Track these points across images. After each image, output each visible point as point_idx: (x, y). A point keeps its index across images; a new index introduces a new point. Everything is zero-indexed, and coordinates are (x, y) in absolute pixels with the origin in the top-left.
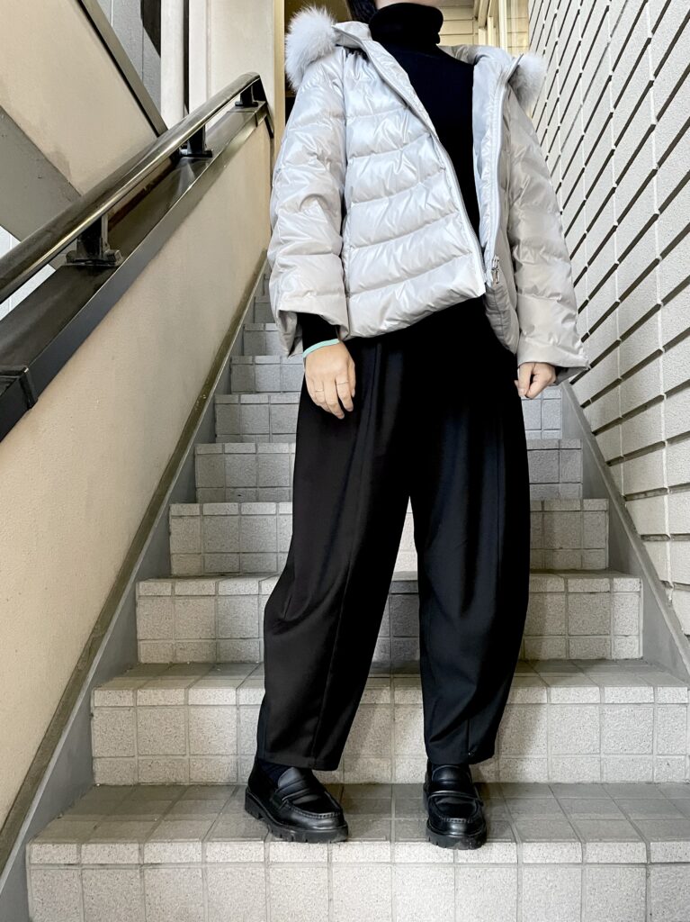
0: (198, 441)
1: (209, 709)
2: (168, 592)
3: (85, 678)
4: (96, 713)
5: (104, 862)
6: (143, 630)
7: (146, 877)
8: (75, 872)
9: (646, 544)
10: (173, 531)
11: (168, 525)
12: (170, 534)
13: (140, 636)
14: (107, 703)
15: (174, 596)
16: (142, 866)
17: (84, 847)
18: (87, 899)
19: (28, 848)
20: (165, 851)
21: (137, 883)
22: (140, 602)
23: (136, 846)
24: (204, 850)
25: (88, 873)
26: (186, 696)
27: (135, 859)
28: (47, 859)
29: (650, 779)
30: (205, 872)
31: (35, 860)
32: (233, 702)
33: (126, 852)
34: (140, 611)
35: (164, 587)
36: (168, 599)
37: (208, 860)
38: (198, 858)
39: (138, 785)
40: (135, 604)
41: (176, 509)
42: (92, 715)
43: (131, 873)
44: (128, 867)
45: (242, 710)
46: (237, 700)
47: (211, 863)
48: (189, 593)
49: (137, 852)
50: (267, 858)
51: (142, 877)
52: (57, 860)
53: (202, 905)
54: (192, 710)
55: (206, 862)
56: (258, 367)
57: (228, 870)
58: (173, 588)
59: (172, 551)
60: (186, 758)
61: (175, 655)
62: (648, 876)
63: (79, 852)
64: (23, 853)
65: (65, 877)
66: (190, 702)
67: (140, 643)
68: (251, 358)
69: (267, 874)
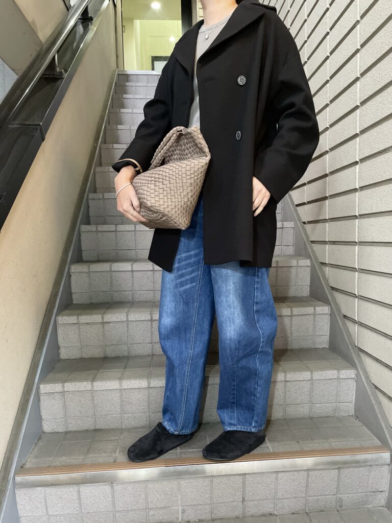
0: (96, 166)
1: (120, 273)
2: (95, 230)
3: (66, 260)
4: (72, 274)
5: (88, 322)
6: (84, 246)
7: (105, 327)
8: (76, 326)
9: (298, 208)
10: (90, 205)
11: (88, 203)
12: (89, 207)
13: (83, 248)
14: (77, 271)
15: (97, 231)
16: (103, 323)
17: (80, 317)
18: (81, 336)
19: (57, 318)
20: (112, 317)
21: (101, 329)
22: (83, 234)
23: (101, 316)
24: (127, 316)
25: (81, 327)
26: (111, 267)
27: (100, 320)
28: (65, 322)
29: (294, 295)
30: (128, 325)
31: (60, 322)
32: (130, 269)
33: (96, 318)
34: (83, 238)
35: (92, 228)
36: (94, 233)
37: (129, 320)
38: (125, 319)
39: (92, 303)
40: (80, 235)
41: (91, 196)
42: (71, 276)
43: (98, 326)
44: (98, 323)
45: (134, 273)
46: (132, 269)
47: (130, 321)
48: (104, 230)
49: (101, 319)
50: (152, 318)
51: (103, 327)
52: (70, 322)
53: (127, 337)
54: (114, 273)
55: (128, 321)
56: (119, 131)
57: (137, 323)
58: (97, 228)
59: (90, 215)
60: (110, 293)
61: (98, 257)
62: (291, 320)
63: (78, 319)
64: (55, 320)
65: (72, 328)
66: (112, 270)
67: (83, 252)
68: (115, 126)
69: (152, 324)
